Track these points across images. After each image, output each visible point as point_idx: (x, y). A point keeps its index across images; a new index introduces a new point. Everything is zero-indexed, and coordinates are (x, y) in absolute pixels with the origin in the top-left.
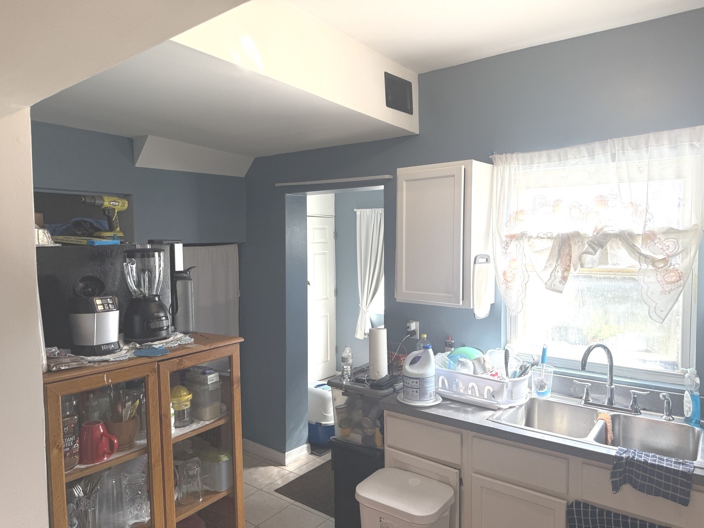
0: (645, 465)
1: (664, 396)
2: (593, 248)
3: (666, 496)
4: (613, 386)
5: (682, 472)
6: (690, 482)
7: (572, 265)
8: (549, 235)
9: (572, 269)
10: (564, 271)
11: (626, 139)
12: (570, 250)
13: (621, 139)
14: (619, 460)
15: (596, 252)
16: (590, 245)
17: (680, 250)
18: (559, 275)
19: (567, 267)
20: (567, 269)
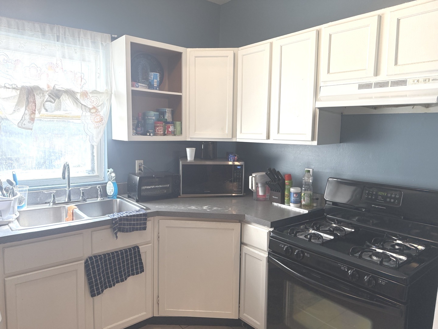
0: (127, 218)
1: (99, 187)
2: (53, 98)
3: (137, 230)
4: (70, 189)
5: (143, 214)
6: (146, 217)
7: (36, 110)
8: (14, 86)
9: (37, 112)
10: (31, 114)
11: (67, 28)
12: (35, 99)
13: (64, 27)
14: (116, 220)
15: (55, 101)
16: (49, 96)
17: (100, 104)
18: (27, 117)
19: (33, 111)
20: (33, 113)
